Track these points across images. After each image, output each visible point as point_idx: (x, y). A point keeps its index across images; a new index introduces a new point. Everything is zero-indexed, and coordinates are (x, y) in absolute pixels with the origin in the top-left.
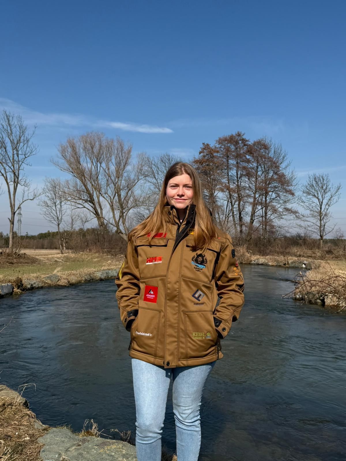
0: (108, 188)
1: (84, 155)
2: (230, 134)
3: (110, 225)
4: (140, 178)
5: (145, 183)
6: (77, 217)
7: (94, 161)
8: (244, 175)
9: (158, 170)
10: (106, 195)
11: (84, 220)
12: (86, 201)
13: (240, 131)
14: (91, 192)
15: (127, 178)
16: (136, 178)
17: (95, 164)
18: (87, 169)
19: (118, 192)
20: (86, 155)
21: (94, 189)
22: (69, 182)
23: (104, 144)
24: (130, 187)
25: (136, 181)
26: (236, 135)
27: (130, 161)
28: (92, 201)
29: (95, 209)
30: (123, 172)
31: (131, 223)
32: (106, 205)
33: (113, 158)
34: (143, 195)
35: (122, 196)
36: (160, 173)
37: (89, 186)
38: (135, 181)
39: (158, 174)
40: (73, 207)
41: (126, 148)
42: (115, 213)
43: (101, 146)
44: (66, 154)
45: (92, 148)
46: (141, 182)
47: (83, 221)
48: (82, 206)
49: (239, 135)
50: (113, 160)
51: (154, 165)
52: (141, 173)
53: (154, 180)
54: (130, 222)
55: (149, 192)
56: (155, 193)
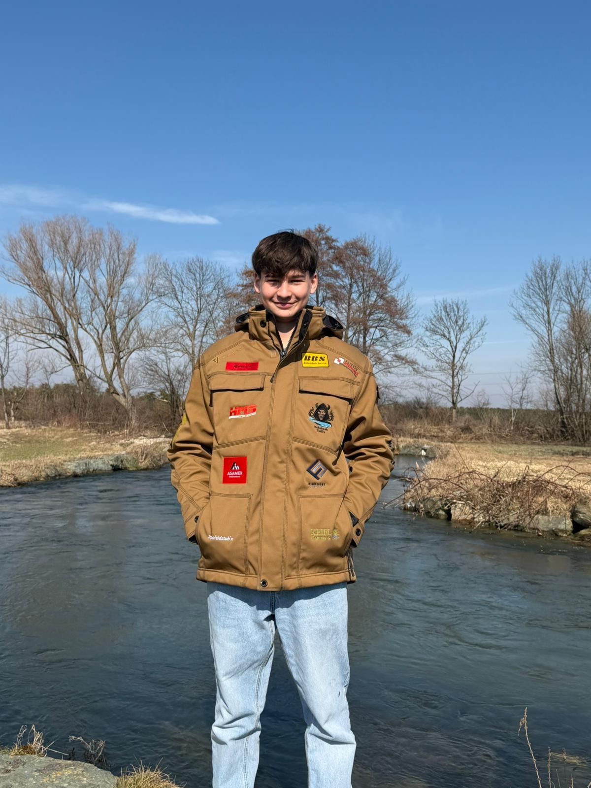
0: (94, 313)
1: (51, 254)
2: (306, 228)
3: (96, 379)
4: (150, 298)
5: (159, 307)
6: (36, 364)
7: (68, 267)
8: (329, 298)
9: (182, 285)
10: (90, 326)
11: (49, 369)
12: (54, 336)
13: (322, 223)
14: (63, 320)
15: (127, 298)
16: (143, 298)
17: (70, 272)
18: (55, 281)
19: (110, 321)
20: (54, 256)
21: (67, 316)
22: (23, 302)
23: (87, 238)
24: (132, 314)
25: (144, 304)
26: (316, 230)
27: (132, 268)
28: (64, 337)
29: (69, 350)
30: (121, 287)
31: (133, 376)
32: (88, 344)
33: (103, 261)
34: (155, 327)
35: (118, 330)
36: (185, 291)
37: (60, 310)
38: (141, 303)
39: (182, 292)
40: (30, 347)
41: (126, 245)
42: (106, 358)
43: (81, 240)
44: (19, 252)
45: (66, 244)
46: (153, 305)
47: (47, 371)
48: (46, 346)
49: (321, 230)
50: (103, 266)
51: (176, 276)
52: (152, 289)
53: (177, 304)
54: (131, 374)
55: (165, 324)
56: (176, 325)
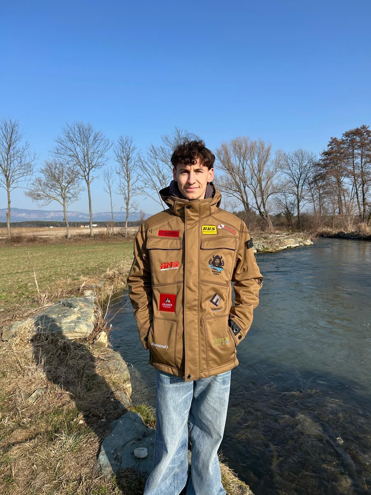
0: (252, 180)
1: (234, 155)
2: (356, 128)
3: (253, 209)
4: (277, 170)
5: (282, 174)
6: (228, 204)
7: (241, 159)
8: (368, 162)
9: (292, 162)
10: (251, 185)
11: (234, 206)
12: (236, 191)
13: (365, 124)
14: (239, 184)
15: (267, 171)
16: (274, 170)
17: (242, 162)
18: (236, 166)
19: (259, 181)
20: (235, 156)
21: (241, 181)
22: (223, 177)
23: (249, 144)
24: (269, 178)
25: (274, 173)
26: (361, 128)
27: (269, 157)
28: (240, 191)
29: (242, 196)
30: (265, 166)
31: (270, 206)
32: (250, 193)
33: (256, 156)
34: (280, 184)
35: (263, 186)
36: (294, 165)
37: (238, 179)
38: (273, 173)
39: (293, 166)
40: (226, 196)
41: (266, 147)
42: (258, 199)
43: (246, 147)
44: (221, 156)
45: (240, 149)
46: (279, 173)
47: (233, 207)
48: (232, 195)
49: (364, 127)
50: (256, 158)
51: (290, 159)
52: (279, 166)
53: (290, 172)
54: (269, 205)
55: (284, 181)
56: (290, 182)
